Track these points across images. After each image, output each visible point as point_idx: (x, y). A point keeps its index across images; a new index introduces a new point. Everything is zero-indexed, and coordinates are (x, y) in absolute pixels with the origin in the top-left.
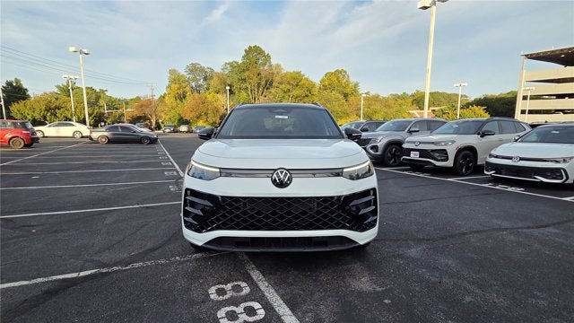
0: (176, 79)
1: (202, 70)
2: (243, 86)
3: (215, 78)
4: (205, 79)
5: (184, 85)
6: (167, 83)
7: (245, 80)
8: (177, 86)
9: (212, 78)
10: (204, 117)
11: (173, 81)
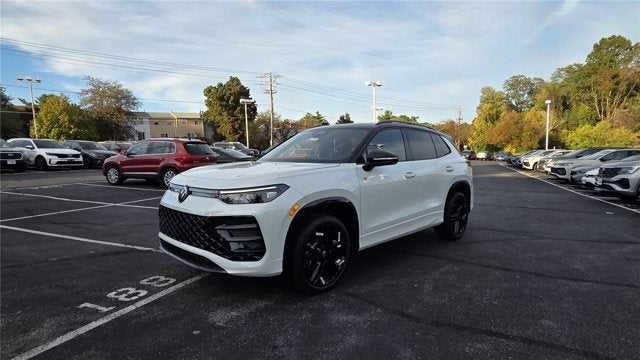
0: (489, 97)
1: (527, 82)
2: (587, 96)
3: (544, 91)
4: (530, 93)
5: (498, 103)
6: (478, 104)
7: (589, 88)
8: (490, 105)
9: (539, 91)
10: (516, 141)
11: (485, 101)
